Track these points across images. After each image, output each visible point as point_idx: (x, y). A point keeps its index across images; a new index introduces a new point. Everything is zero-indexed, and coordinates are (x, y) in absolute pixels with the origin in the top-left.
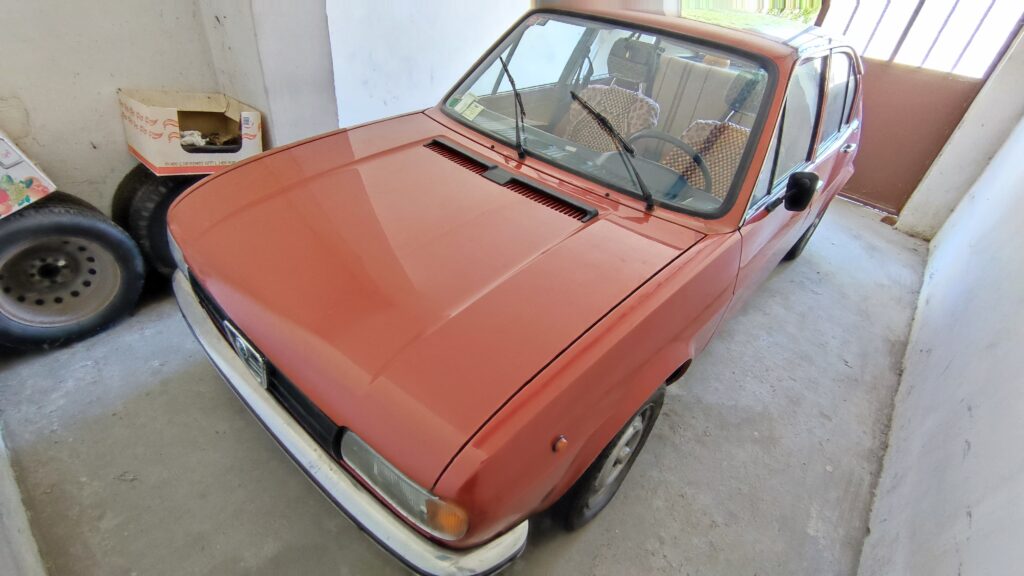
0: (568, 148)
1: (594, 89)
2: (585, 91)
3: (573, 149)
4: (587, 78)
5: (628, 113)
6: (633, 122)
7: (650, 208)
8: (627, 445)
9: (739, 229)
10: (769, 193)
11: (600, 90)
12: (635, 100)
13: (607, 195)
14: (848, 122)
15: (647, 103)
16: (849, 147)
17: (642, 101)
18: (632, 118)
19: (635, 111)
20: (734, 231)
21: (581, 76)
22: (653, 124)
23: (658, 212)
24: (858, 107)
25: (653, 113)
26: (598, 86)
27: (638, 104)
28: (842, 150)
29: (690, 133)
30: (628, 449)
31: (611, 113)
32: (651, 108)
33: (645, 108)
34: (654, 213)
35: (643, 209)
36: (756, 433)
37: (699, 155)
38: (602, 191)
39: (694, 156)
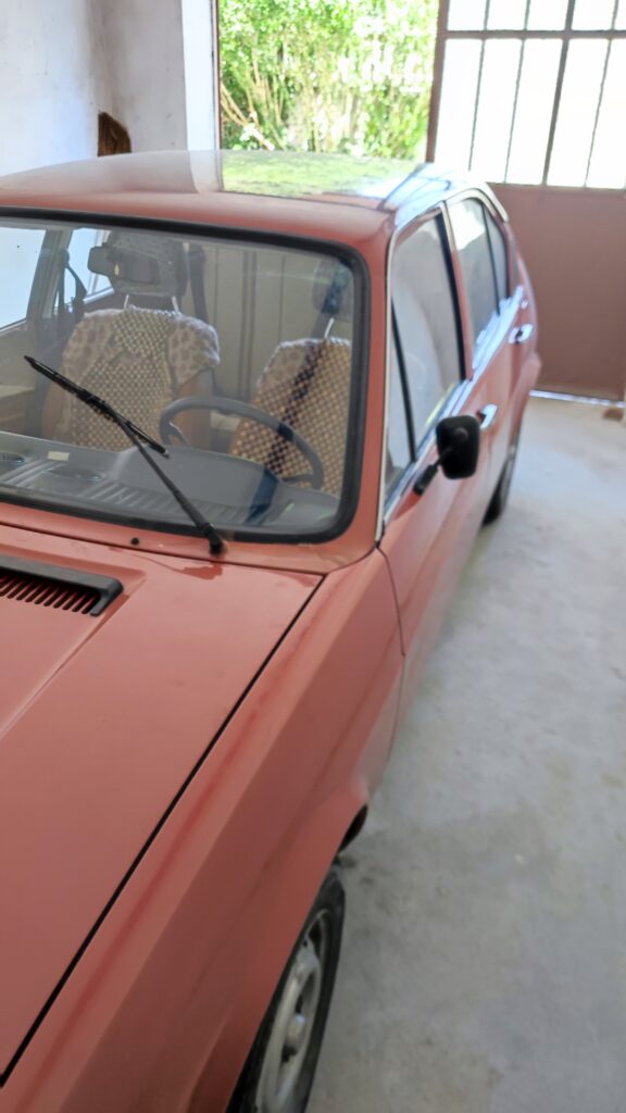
0: (54, 455)
1: (96, 319)
2: (81, 325)
3: (63, 456)
4: (77, 302)
5: (166, 350)
6: (179, 363)
7: (217, 549)
8: (298, 1009)
9: (378, 545)
10: (413, 458)
11: (107, 318)
12: (170, 326)
13: (135, 541)
14: (509, 294)
15: (192, 328)
16: (520, 334)
17: (183, 325)
18: (175, 357)
19: (176, 343)
20: (371, 552)
21: (68, 300)
22: (213, 361)
23: (234, 552)
24: (516, 268)
25: (207, 344)
26: (101, 312)
27: (179, 333)
28: (511, 340)
29: (275, 367)
30: (300, 1019)
31: (139, 355)
32: (202, 336)
33: (192, 337)
34: (228, 558)
35: (205, 553)
36: (519, 858)
37: (287, 423)
38: (123, 535)
39: (277, 426)
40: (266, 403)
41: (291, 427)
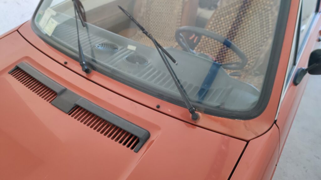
0: (130, 47)
3: (133, 48)
9: (276, 121)
10: (294, 64)
20: (272, 127)
34: (199, 122)
37: (229, 40)
38: (153, 102)
39: (223, 41)
40: (221, 13)
41: (230, 42)
